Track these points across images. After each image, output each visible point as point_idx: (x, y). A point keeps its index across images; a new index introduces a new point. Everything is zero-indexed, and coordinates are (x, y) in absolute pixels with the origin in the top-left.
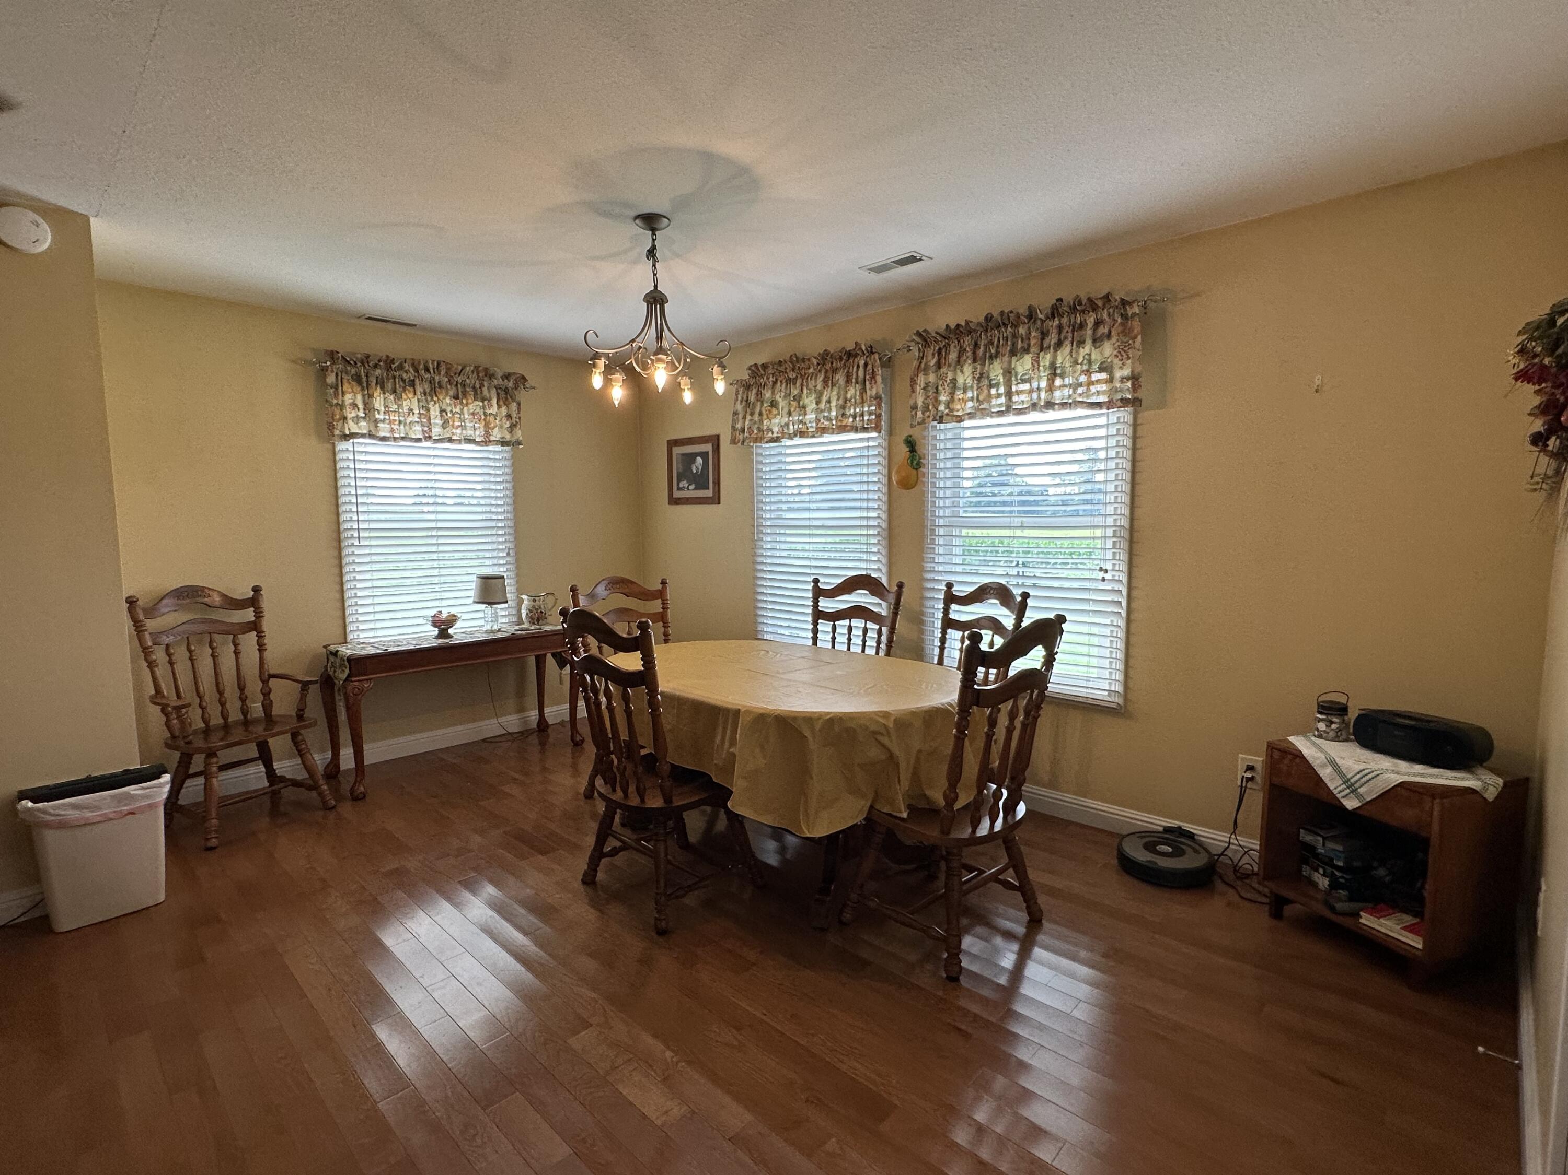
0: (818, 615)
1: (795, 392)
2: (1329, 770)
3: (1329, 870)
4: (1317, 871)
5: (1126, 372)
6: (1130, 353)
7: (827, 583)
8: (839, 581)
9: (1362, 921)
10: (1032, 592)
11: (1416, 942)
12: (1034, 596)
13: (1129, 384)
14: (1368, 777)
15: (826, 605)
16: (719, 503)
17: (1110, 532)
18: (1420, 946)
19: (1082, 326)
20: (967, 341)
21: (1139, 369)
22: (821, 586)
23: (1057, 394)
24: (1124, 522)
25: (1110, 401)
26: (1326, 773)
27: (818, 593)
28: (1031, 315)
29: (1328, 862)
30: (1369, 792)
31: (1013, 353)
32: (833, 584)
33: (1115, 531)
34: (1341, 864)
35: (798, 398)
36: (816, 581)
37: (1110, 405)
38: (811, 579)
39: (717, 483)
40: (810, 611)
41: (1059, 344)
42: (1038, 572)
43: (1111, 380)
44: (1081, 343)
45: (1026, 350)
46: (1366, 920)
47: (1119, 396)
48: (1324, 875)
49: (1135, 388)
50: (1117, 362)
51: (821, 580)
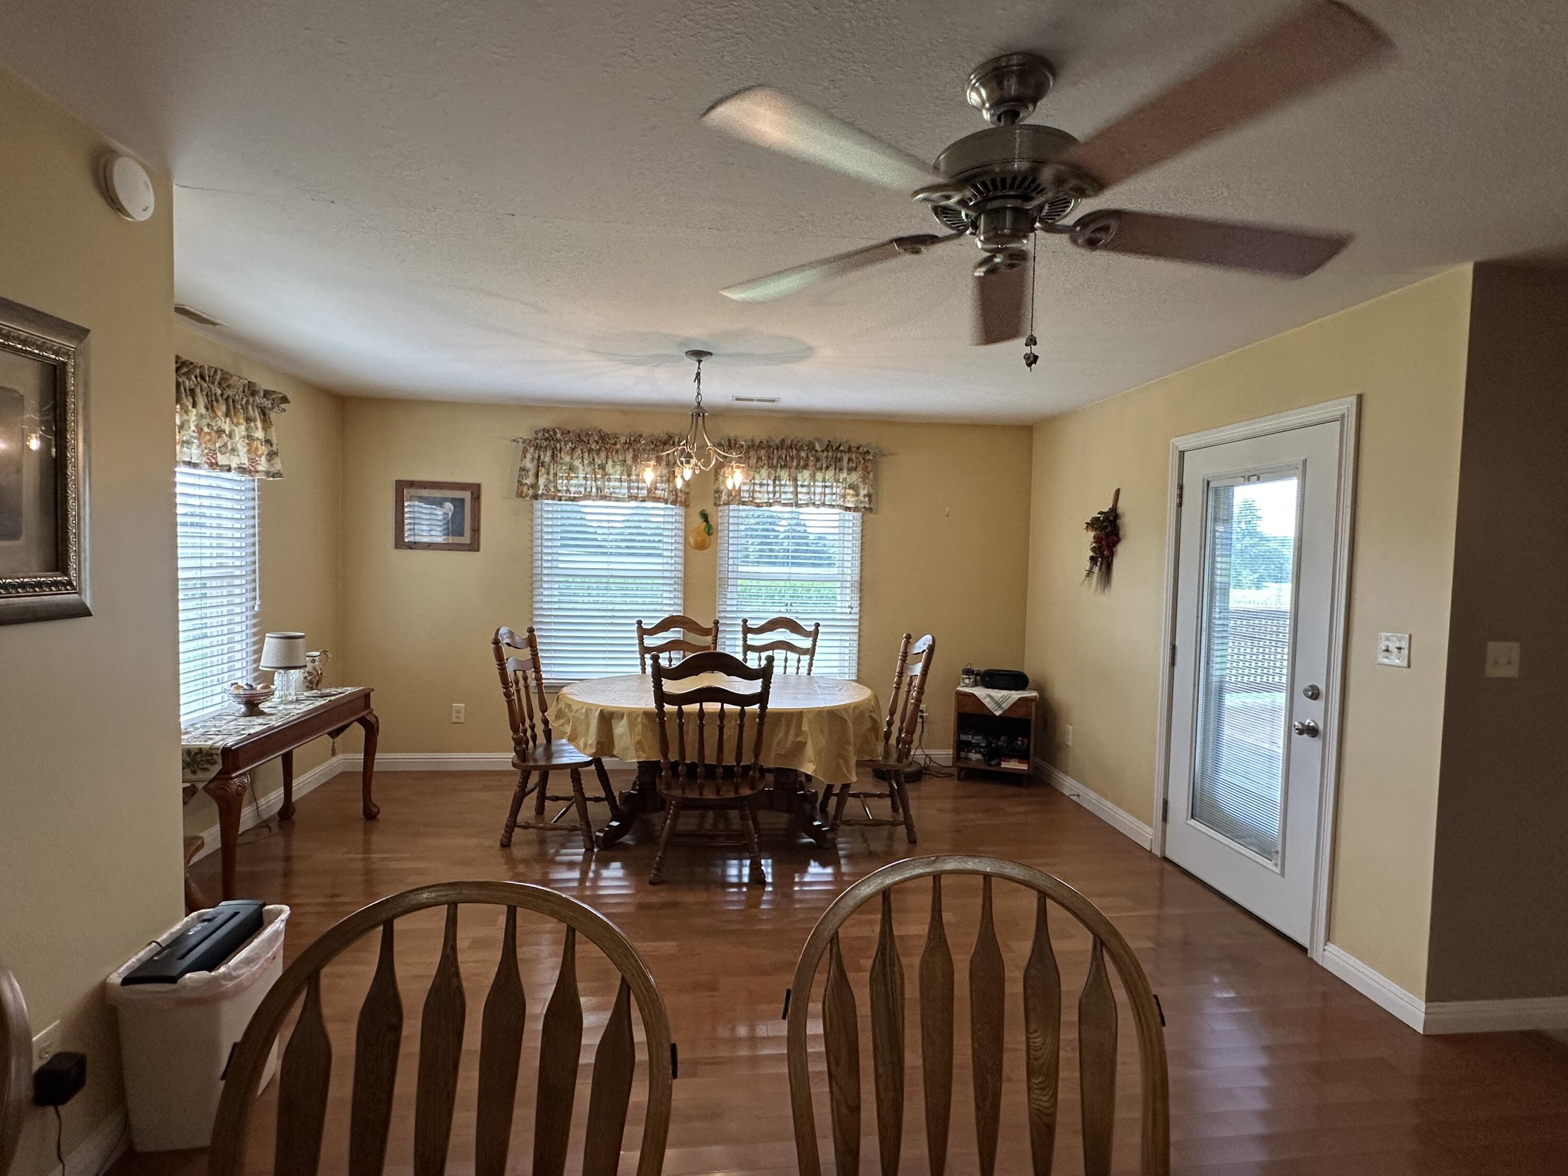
0: (644, 650)
1: (598, 461)
2: (988, 699)
3: (978, 749)
4: (971, 752)
5: (865, 492)
6: (867, 481)
7: (648, 624)
8: (657, 621)
9: (1002, 766)
10: (821, 623)
11: (1024, 767)
12: (823, 626)
13: (867, 499)
14: (1005, 699)
15: (649, 642)
16: (478, 550)
17: (848, 584)
18: (1026, 768)
19: (840, 460)
20: (762, 453)
21: (872, 491)
22: (644, 627)
23: (828, 497)
24: (857, 578)
25: (856, 508)
26: (987, 701)
27: (643, 632)
28: (811, 447)
29: (978, 745)
30: (1006, 706)
31: (797, 467)
32: (652, 624)
33: (852, 584)
34: (984, 745)
35: (602, 467)
36: (640, 623)
37: (856, 509)
38: (635, 621)
39: (476, 530)
40: (637, 648)
41: (827, 468)
42: (799, 609)
43: (857, 495)
44: (841, 470)
45: (805, 467)
46: (1004, 765)
47: (863, 505)
48: (976, 753)
49: (870, 501)
50: (861, 485)
51: (644, 621)
